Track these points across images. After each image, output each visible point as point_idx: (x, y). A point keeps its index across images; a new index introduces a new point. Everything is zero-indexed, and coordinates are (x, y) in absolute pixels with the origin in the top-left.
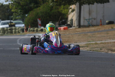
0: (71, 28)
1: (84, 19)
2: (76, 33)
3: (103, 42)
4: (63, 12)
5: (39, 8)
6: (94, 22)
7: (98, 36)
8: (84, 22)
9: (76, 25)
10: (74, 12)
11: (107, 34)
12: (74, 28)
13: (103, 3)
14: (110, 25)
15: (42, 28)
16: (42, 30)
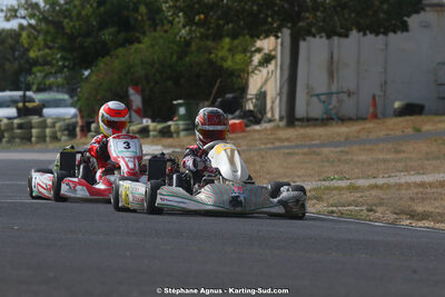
0: (257, 127)
1: (308, 93)
2: (277, 144)
3: (380, 181)
4: (228, 64)
5: (136, 45)
6: (349, 107)
7: (362, 157)
8: (308, 104)
9: (277, 117)
10: (271, 67)
11: (397, 152)
12: (269, 126)
13: (385, 34)
14: (408, 118)
15: (146, 122)
16: (145, 132)
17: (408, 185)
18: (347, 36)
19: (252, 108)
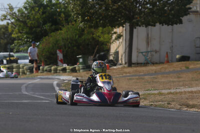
0: (115, 67)
1: (138, 52)
2: (124, 75)
3: (172, 91)
4: (101, 39)
5: (60, 31)
6: (156, 58)
7: (163, 80)
8: (137, 57)
9: (124, 63)
10: (121, 40)
11: (179, 78)
12: (120, 66)
13: (172, 25)
14: (183, 62)
15: (65, 66)
16: (64, 70)
17: (185, 92)
18: (155, 26)
19: (112, 59)
